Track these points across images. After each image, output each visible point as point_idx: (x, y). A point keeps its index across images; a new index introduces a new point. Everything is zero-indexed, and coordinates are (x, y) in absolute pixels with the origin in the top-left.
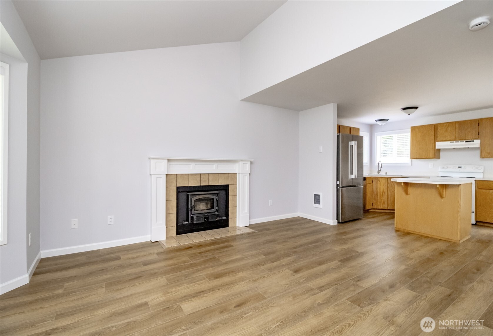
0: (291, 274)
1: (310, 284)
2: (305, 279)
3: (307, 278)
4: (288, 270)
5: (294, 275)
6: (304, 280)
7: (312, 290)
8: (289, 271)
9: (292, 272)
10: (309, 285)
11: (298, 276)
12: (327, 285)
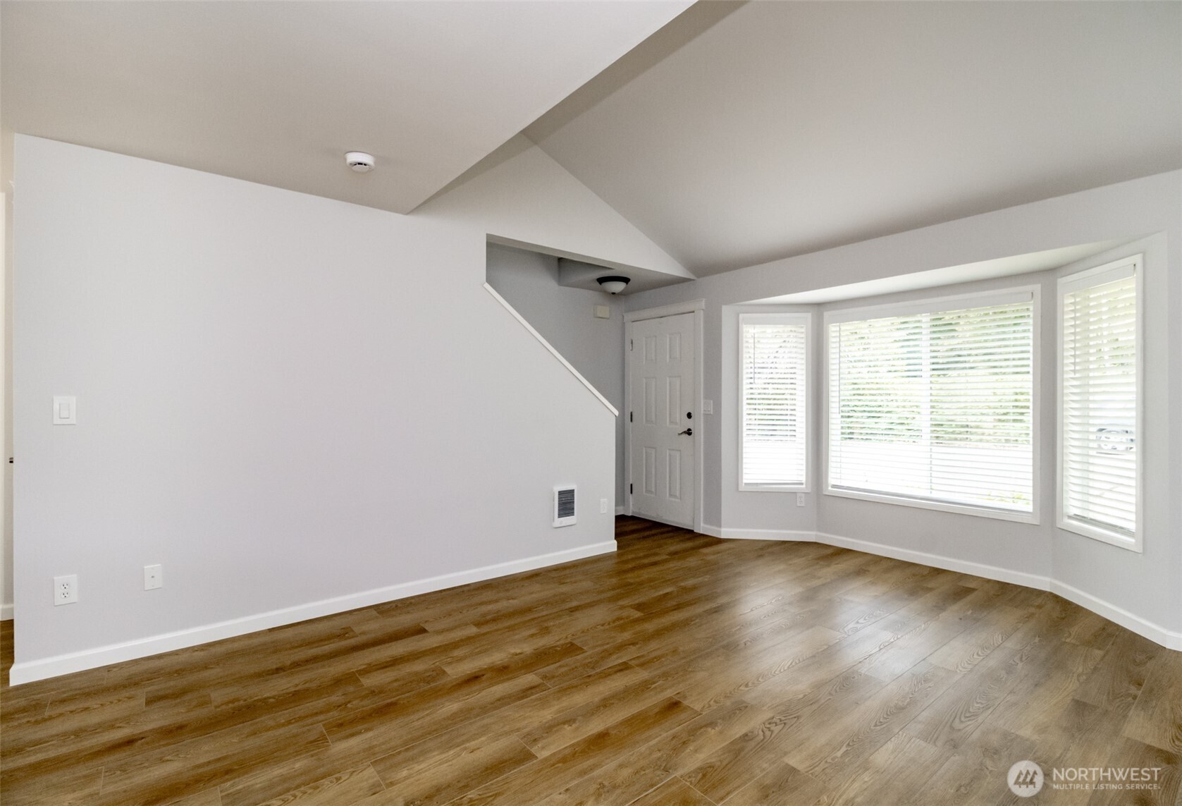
0: (685, 697)
1: (643, 675)
2: (653, 686)
3: (647, 689)
4: (696, 708)
5: (679, 696)
6: (654, 683)
7: (642, 665)
8: (691, 706)
9: (686, 703)
10: (647, 674)
11: (669, 693)
12: (610, 675)
